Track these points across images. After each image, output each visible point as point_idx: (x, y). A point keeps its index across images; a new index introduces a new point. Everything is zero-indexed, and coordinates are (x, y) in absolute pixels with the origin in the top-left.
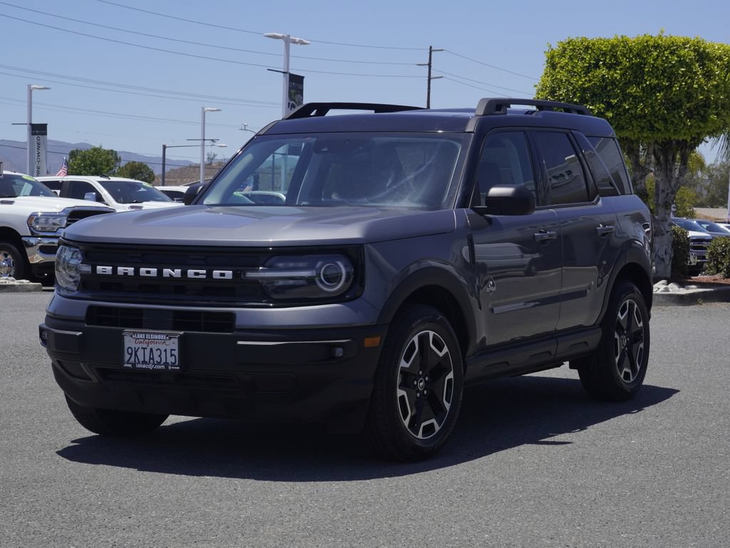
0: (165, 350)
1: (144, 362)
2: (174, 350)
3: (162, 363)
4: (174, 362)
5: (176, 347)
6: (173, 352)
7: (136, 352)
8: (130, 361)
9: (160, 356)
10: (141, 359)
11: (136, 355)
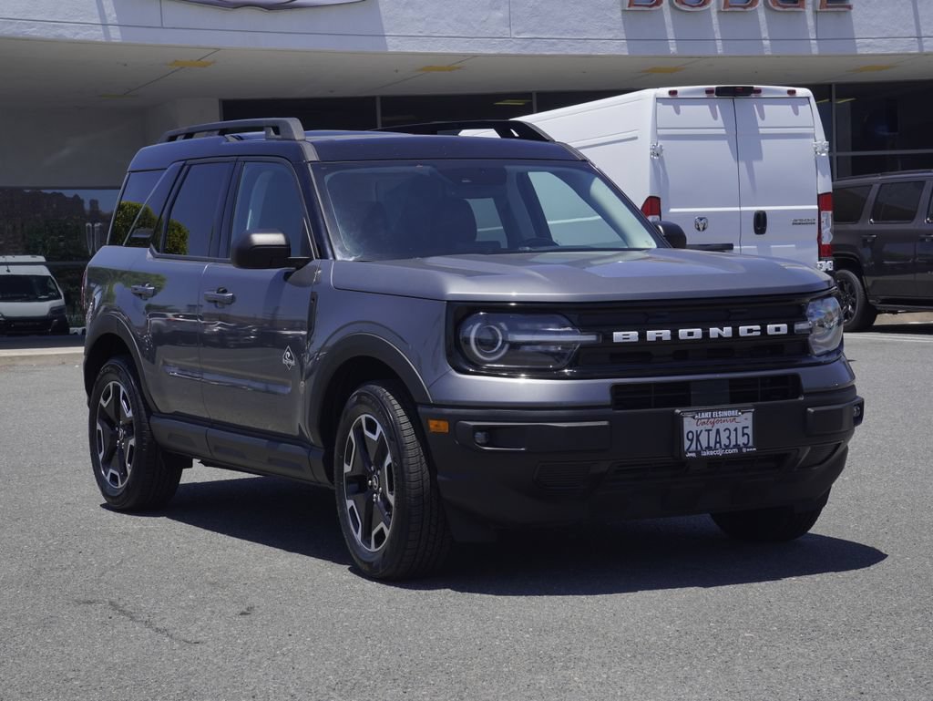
0: (736, 430)
1: (709, 448)
2: (747, 427)
3: (731, 446)
4: (746, 442)
5: (749, 423)
6: (746, 431)
7: (698, 436)
8: (691, 449)
9: (728, 438)
10: (704, 444)
11: (698, 440)
